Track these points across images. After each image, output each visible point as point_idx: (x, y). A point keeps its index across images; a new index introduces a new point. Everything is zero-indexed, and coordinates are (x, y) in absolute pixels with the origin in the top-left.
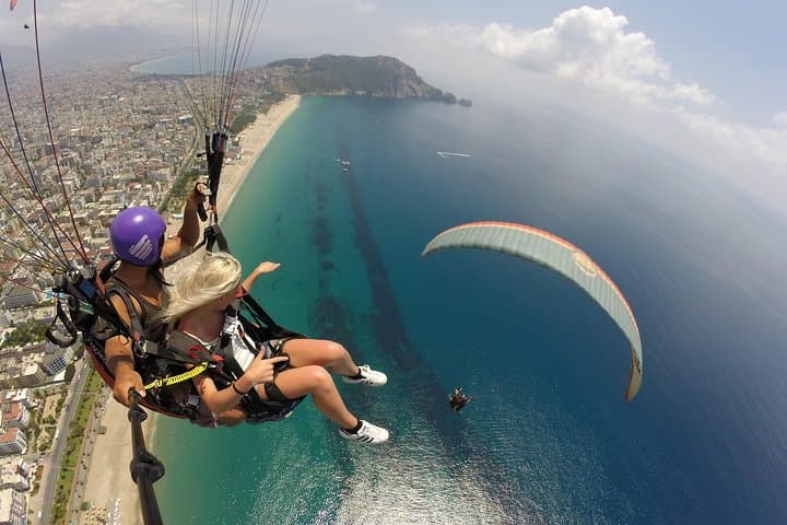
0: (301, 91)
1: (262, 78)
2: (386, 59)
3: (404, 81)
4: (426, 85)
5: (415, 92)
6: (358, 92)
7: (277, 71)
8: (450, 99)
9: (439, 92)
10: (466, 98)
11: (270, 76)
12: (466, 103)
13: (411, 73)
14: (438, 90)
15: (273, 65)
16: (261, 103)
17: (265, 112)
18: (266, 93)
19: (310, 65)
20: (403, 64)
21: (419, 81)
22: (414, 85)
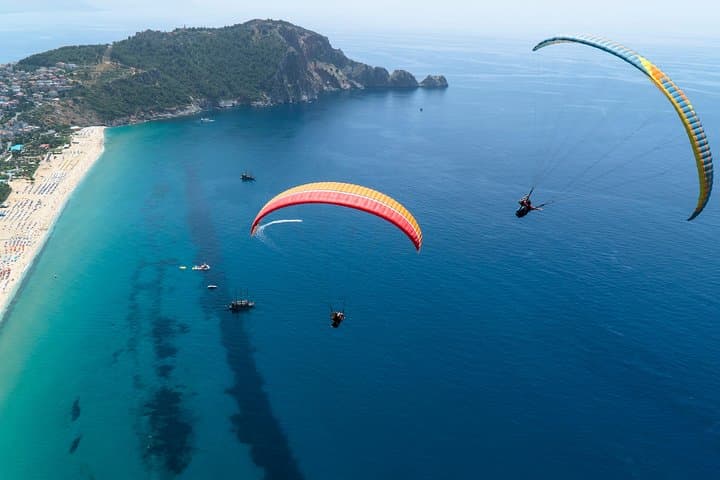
0: (105, 117)
1: (11, 95)
2: (265, 26)
3: (311, 66)
4: (353, 64)
5: (334, 81)
6: (222, 103)
7: (42, 76)
8: (404, 84)
9: (380, 73)
10: (436, 74)
11: (29, 90)
12: (436, 85)
13: (318, 46)
14: (378, 70)
15: (33, 63)
16: (16, 154)
17: (29, 172)
18: (27, 128)
19: (114, 57)
20: (302, 31)
21: (339, 59)
22: (331, 69)
